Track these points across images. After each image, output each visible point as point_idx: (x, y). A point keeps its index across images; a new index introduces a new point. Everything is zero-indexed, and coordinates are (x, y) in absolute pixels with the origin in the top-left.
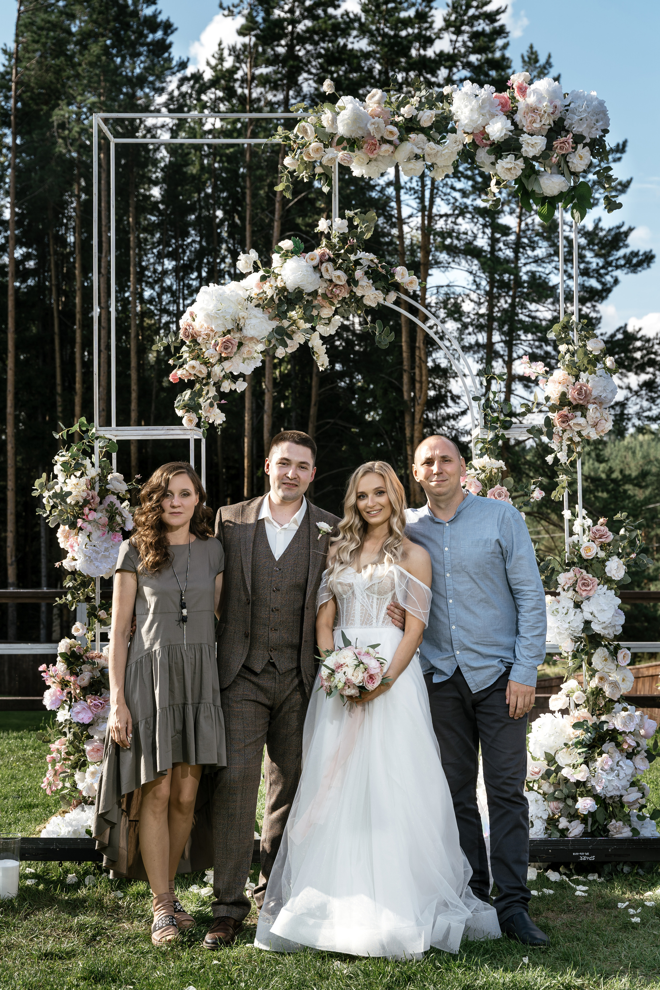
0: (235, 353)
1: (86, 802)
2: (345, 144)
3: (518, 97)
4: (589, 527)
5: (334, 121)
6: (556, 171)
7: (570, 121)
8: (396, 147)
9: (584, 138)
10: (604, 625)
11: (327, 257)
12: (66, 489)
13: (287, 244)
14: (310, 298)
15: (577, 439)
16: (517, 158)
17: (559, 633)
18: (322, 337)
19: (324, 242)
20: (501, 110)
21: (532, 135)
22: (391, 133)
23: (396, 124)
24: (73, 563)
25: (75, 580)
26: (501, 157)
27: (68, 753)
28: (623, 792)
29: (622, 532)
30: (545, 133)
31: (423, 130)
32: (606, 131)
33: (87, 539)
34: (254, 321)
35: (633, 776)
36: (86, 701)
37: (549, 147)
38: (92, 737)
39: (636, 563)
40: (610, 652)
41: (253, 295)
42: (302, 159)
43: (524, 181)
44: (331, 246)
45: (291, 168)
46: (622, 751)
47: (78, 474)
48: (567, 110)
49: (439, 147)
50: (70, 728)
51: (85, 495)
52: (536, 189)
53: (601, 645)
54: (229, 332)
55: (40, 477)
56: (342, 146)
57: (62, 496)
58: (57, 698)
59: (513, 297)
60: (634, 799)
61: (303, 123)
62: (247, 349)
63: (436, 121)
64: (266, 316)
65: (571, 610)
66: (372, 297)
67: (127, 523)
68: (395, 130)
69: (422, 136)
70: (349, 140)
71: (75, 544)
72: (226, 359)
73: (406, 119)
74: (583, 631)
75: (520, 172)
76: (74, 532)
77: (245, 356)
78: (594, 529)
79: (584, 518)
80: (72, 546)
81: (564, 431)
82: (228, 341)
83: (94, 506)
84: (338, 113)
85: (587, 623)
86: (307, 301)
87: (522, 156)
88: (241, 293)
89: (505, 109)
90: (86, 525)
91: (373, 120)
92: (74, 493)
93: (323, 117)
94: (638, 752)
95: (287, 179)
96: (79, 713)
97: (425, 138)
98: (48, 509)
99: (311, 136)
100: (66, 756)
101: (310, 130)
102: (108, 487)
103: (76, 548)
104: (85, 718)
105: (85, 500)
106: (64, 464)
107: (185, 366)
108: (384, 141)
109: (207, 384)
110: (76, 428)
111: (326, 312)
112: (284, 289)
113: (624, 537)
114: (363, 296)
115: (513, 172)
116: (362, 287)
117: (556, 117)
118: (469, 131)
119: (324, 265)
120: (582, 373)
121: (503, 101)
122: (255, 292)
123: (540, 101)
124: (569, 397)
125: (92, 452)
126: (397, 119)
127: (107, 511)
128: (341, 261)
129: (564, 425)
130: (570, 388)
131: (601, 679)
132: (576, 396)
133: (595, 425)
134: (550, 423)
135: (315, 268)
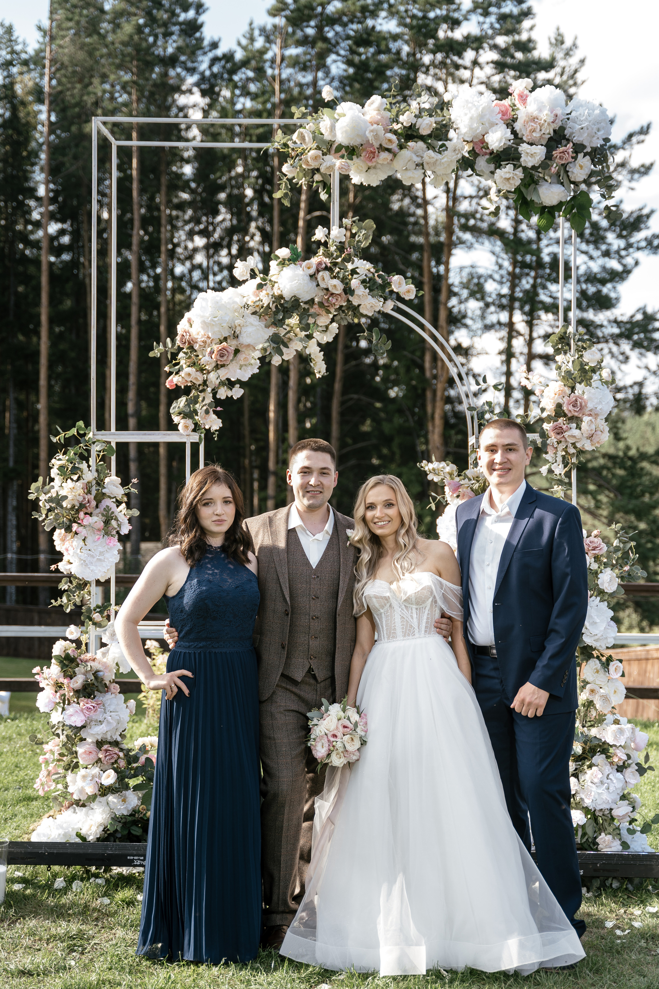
0: (232, 361)
1: (78, 805)
2: (343, 151)
3: (519, 105)
5: (333, 128)
6: (555, 181)
7: (570, 130)
8: (395, 155)
9: (584, 147)
10: (596, 637)
11: (324, 266)
12: (63, 493)
13: (284, 252)
14: (306, 306)
15: (572, 451)
16: (516, 167)
18: (319, 345)
19: (321, 250)
20: (501, 119)
21: (531, 144)
22: (390, 141)
23: (395, 132)
24: (69, 566)
25: (71, 582)
26: (499, 166)
27: (62, 755)
28: (613, 806)
29: (616, 543)
30: (544, 143)
31: (423, 138)
32: (607, 140)
33: (82, 543)
34: (250, 329)
35: (623, 789)
36: (78, 703)
37: (549, 156)
38: (85, 739)
39: (629, 575)
40: (602, 664)
41: (249, 303)
42: (301, 166)
43: (523, 189)
44: (328, 255)
45: (290, 176)
46: (611, 763)
47: (75, 477)
48: (568, 119)
49: (439, 156)
50: (63, 730)
51: (81, 499)
52: (535, 198)
53: (594, 657)
54: (225, 339)
55: (36, 480)
56: (340, 154)
57: (58, 500)
58: (50, 701)
59: (535, 278)
60: (624, 813)
61: (301, 130)
62: (244, 356)
63: (437, 129)
64: (262, 324)
66: (369, 306)
67: (122, 527)
68: (394, 137)
69: (421, 144)
70: (347, 148)
71: (70, 549)
72: (223, 366)
73: (405, 127)
75: (518, 182)
76: (69, 536)
77: (242, 363)
80: (67, 550)
81: (559, 442)
82: (224, 348)
83: (89, 510)
84: (337, 120)
86: (304, 309)
87: (520, 166)
88: (238, 300)
89: (505, 117)
90: (81, 529)
91: (372, 128)
92: (70, 497)
93: (322, 125)
94: (629, 765)
95: (286, 186)
96: (71, 715)
97: (425, 146)
98: (44, 512)
99: (310, 143)
100: (59, 757)
101: (308, 137)
102: (104, 491)
103: (71, 551)
104: (78, 721)
105: (81, 504)
106: (61, 468)
107: (181, 373)
108: (382, 148)
109: (203, 391)
110: (74, 431)
111: (323, 320)
112: (281, 297)
113: (617, 549)
114: (359, 305)
115: (511, 181)
116: (359, 296)
117: (556, 126)
118: (469, 139)
119: (321, 274)
120: (577, 385)
121: (503, 109)
122: (251, 299)
123: (540, 110)
124: (565, 408)
125: (89, 456)
126: (396, 127)
127: (103, 515)
128: (337, 269)
129: (559, 437)
130: (566, 399)
131: (592, 691)
132: (571, 407)
133: (590, 437)
134: (544, 435)
135: (311, 276)
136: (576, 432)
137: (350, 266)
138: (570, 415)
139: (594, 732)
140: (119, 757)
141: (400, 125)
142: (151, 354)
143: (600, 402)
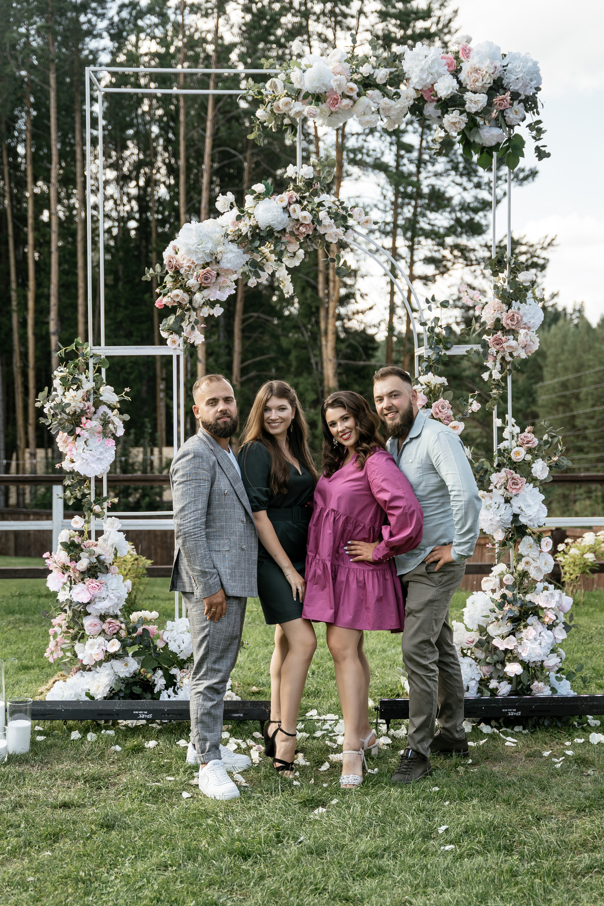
0: (213, 283)
1: (85, 669)
2: (310, 98)
3: (462, 58)
4: (517, 434)
5: (301, 78)
6: (494, 124)
7: (507, 80)
8: (355, 102)
9: (519, 95)
10: (530, 518)
11: (294, 199)
12: (66, 401)
13: (259, 188)
14: (279, 235)
15: (509, 359)
16: (461, 113)
17: (492, 524)
18: (287, 268)
19: (292, 186)
20: (448, 70)
21: (475, 92)
22: (351, 89)
23: (356, 82)
24: (72, 465)
25: (73, 479)
26: (447, 112)
27: (69, 628)
28: (545, 658)
29: (545, 437)
30: (486, 91)
31: (377, 86)
32: (538, 89)
33: (84, 444)
34: (230, 256)
35: (552, 644)
36: (84, 583)
37: (490, 103)
38: (90, 614)
39: (556, 464)
40: (535, 540)
41: (229, 232)
42: (272, 111)
43: (466, 132)
44: (297, 189)
45: (262, 119)
46: (543, 623)
47: (75, 387)
48: (505, 70)
49: (394, 102)
50: (70, 607)
51: (82, 406)
52: (477, 140)
53: (527, 535)
54: (208, 264)
55: (42, 390)
56: (307, 100)
57: (62, 407)
58: (58, 581)
59: (415, 207)
60: (553, 664)
61: (274, 79)
62: (223, 279)
63: (390, 79)
64: (241, 251)
65: (502, 505)
66: (333, 235)
67: (118, 430)
68: (355, 86)
69: (377, 92)
70: (313, 95)
71: (74, 449)
72: (205, 288)
73: (364, 77)
74: (512, 523)
75: (463, 126)
76: (72, 438)
77: (222, 285)
78: (522, 436)
79: (513, 426)
81: (497, 352)
82: (208, 272)
83: (89, 415)
84: (304, 71)
85: (516, 516)
86: (277, 238)
87: (465, 111)
88: (218, 229)
89: (451, 69)
90: (83, 432)
91: (335, 77)
92: (73, 404)
93: (292, 75)
94: (557, 624)
95: (259, 129)
96: (78, 593)
97: (380, 94)
98: (50, 417)
99: (281, 91)
100: (66, 630)
101: (280, 85)
102: (101, 398)
103: (74, 452)
104: (84, 598)
105: (82, 410)
106: (62, 379)
107: (169, 294)
108: (345, 96)
109: (188, 310)
110: (73, 347)
111: (293, 247)
112: (257, 227)
113: (546, 442)
114: (325, 234)
115: (457, 125)
116: (325, 226)
117: (495, 77)
118: (419, 88)
119: (292, 206)
120: (513, 302)
121: (449, 61)
122: (231, 229)
123: (482, 63)
124: (504, 322)
125: (88, 368)
126: (356, 77)
127: (101, 420)
128: (305, 203)
129: (498, 347)
130: (504, 315)
131: (527, 563)
132: (509, 322)
133: (524, 347)
134: (485, 345)
135: (284, 208)
136: (513, 343)
137: (316, 200)
138: (507, 328)
139: (529, 597)
140: (121, 628)
141: (360, 76)
142: (144, 279)
143: (533, 317)
